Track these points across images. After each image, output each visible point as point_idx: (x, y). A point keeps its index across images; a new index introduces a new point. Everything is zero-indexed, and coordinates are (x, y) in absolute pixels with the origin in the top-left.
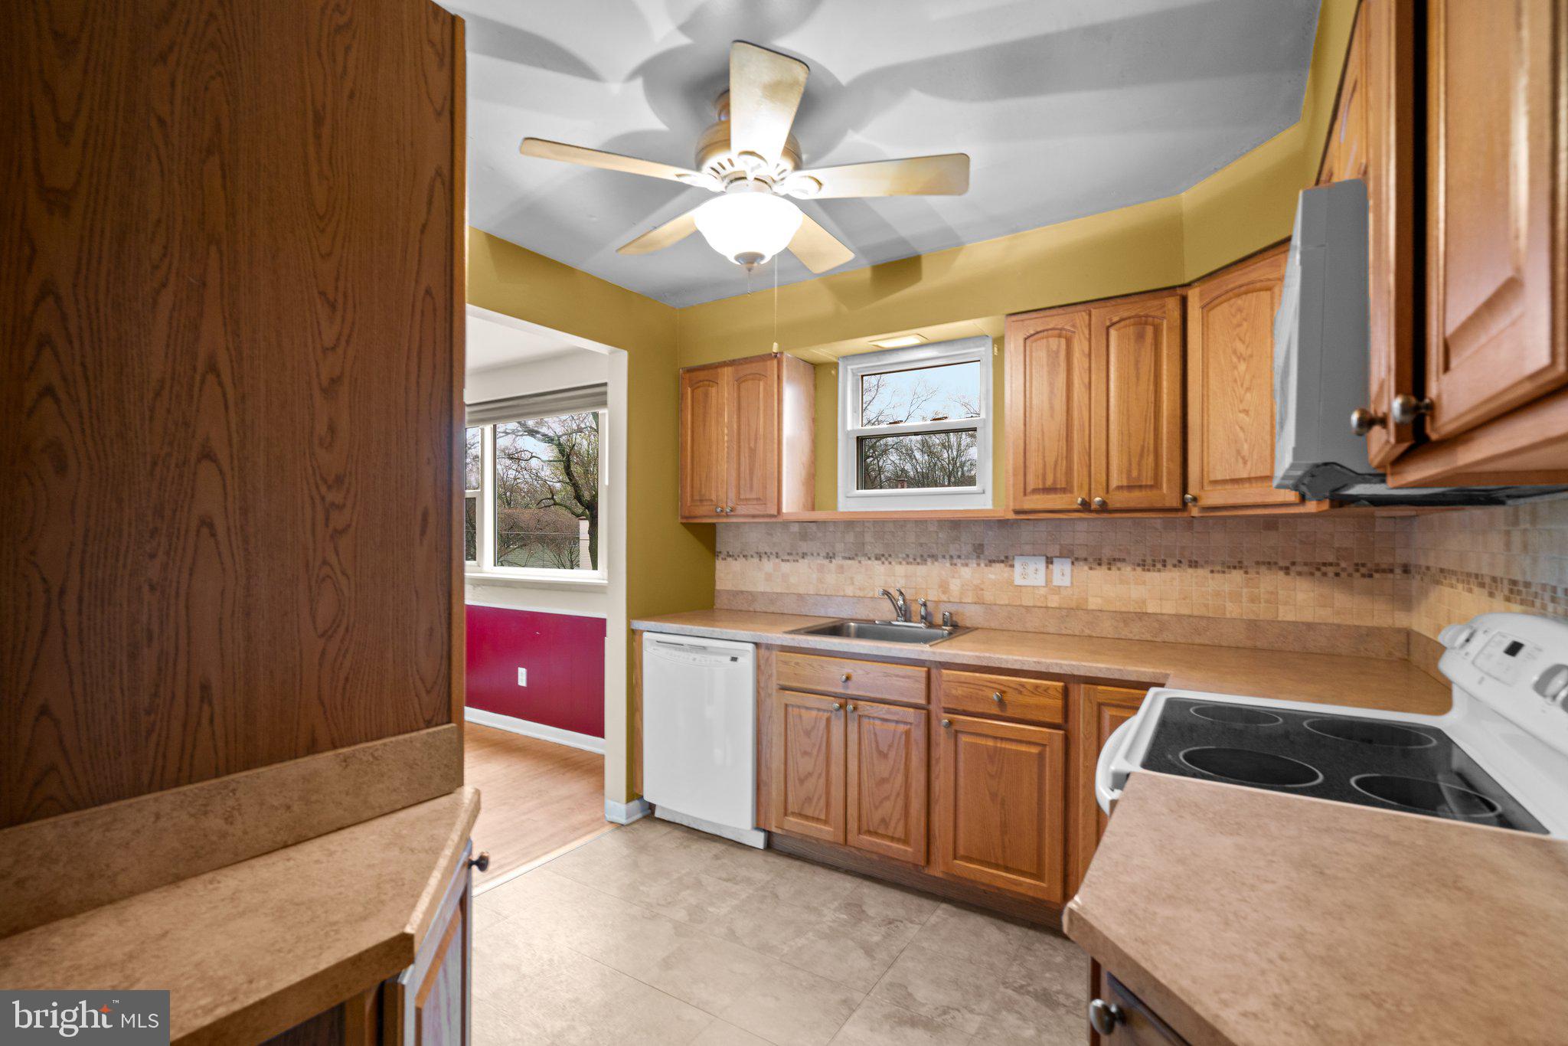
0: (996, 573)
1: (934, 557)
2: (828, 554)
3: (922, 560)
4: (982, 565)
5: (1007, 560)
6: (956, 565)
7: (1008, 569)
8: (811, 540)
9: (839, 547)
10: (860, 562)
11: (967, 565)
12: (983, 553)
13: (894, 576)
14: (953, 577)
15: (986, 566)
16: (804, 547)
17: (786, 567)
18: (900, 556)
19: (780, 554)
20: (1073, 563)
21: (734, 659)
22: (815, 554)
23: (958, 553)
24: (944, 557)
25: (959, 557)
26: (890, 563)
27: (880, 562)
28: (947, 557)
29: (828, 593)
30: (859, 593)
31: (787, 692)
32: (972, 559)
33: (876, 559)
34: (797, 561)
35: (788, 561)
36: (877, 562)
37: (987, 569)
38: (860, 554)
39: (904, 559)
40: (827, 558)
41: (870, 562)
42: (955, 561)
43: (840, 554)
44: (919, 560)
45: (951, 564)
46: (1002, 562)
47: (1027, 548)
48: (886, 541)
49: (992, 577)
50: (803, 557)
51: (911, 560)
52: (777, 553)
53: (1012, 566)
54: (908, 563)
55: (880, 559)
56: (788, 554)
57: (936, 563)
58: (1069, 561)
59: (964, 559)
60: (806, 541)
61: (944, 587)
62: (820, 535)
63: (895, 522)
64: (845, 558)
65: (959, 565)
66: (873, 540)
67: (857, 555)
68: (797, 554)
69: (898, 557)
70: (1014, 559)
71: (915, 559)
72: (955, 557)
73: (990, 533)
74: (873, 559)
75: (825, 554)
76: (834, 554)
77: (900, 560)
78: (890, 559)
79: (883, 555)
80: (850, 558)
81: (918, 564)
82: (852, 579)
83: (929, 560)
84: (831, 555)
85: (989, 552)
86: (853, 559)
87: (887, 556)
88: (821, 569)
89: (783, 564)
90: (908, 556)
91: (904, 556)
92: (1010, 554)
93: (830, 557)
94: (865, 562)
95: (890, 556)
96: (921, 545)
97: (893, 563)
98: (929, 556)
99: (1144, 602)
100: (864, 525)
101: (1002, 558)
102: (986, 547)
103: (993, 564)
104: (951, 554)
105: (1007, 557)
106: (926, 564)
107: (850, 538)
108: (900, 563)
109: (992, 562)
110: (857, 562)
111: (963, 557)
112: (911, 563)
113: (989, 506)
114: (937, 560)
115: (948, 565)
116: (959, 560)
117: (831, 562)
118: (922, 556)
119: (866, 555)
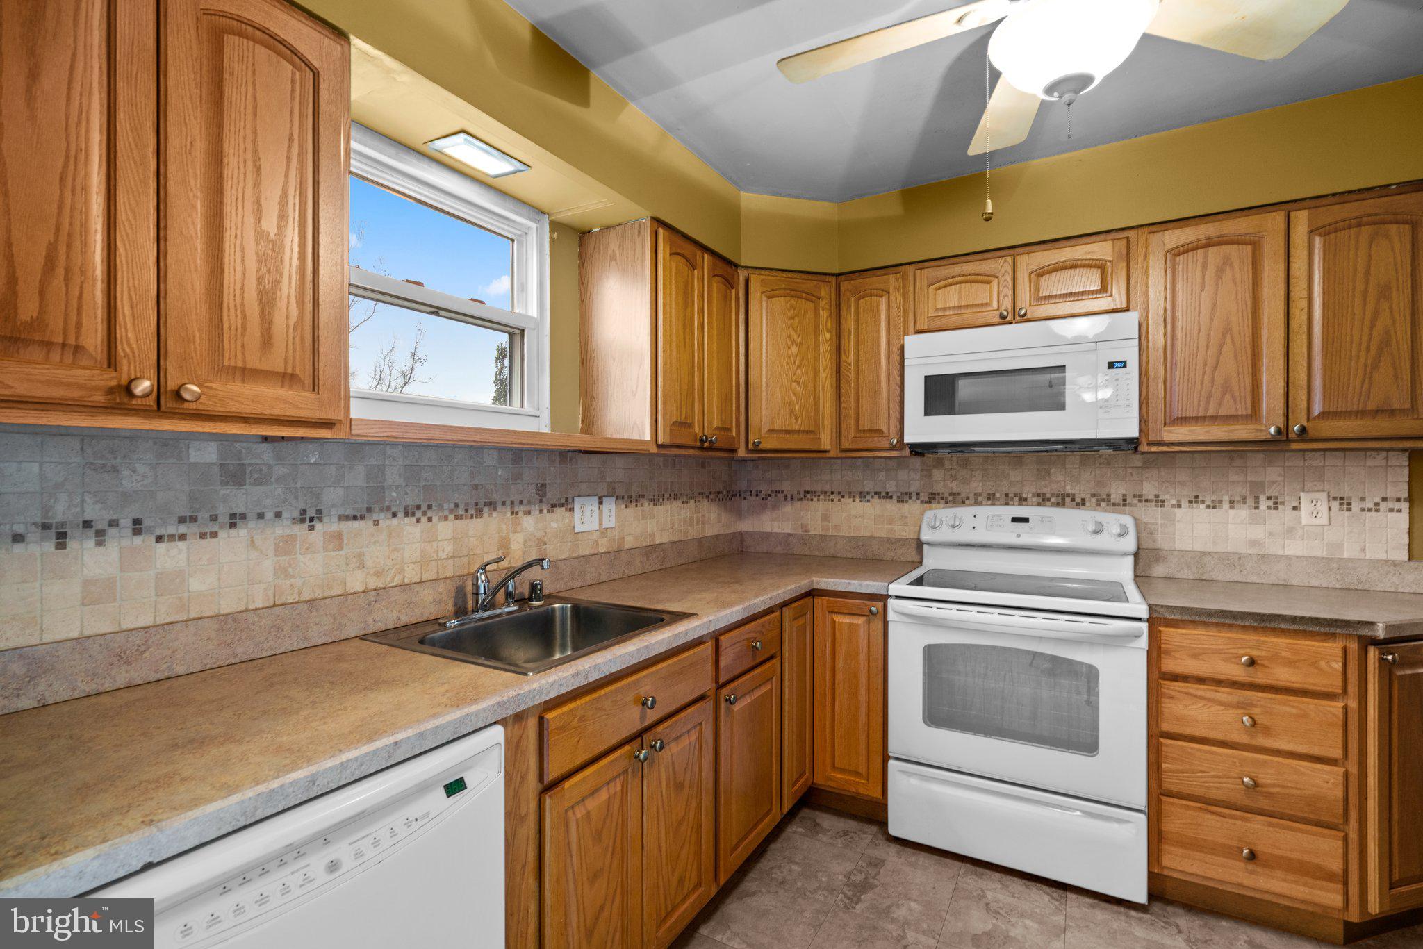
0: (556, 520)
1: (492, 505)
2: (304, 512)
3: (476, 511)
4: (545, 511)
5: (566, 503)
6: (517, 514)
7: (568, 514)
8: (258, 482)
9: (332, 495)
10: (376, 523)
11: (529, 513)
12: (545, 495)
13: (436, 540)
14: (515, 532)
15: (548, 512)
16: (239, 499)
17: (170, 556)
18: (446, 506)
19: (147, 523)
21: (455, 787)
22: (269, 515)
23: (520, 497)
24: (504, 503)
25: (521, 502)
26: (430, 519)
27: (414, 519)
28: (508, 503)
29: (306, 596)
30: (374, 583)
31: (567, 784)
32: (535, 504)
33: (407, 514)
34: (214, 535)
35: (183, 537)
36: (407, 520)
37: (548, 516)
38: (376, 507)
39: (451, 511)
40: (303, 521)
41: (395, 521)
42: (516, 509)
43: (333, 511)
44: (472, 511)
45: (512, 514)
46: (563, 505)
47: (584, 487)
48: (423, 483)
49: (554, 525)
50: (233, 525)
51: (461, 512)
52: (137, 522)
53: (572, 510)
54: (456, 518)
55: (413, 514)
56: (182, 520)
57: (495, 514)
58: (614, 499)
59: (526, 505)
60: (240, 484)
61: (504, 544)
62: (280, 470)
63: (439, 447)
64: (344, 518)
65: (521, 514)
66: (401, 482)
67: (369, 510)
68: (214, 518)
69: (441, 507)
70: (573, 501)
71: (467, 510)
72: (517, 503)
73: (552, 469)
74: (401, 514)
75: (297, 514)
76: (319, 512)
77: (446, 513)
78: (429, 513)
79: (419, 507)
80: (355, 518)
81: (472, 517)
82: (360, 556)
83: (486, 510)
84: (311, 512)
85: (552, 494)
86: (362, 518)
87: (424, 507)
88: (285, 547)
89: (161, 547)
90: (457, 505)
91: (452, 506)
92: (570, 496)
93: (308, 519)
94: (386, 522)
95: (430, 507)
96: (476, 487)
97: (435, 519)
98: (485, 504)
100: (385, 453)
101: (563, 501)
102: (548, 487)
103: (555, 509)
104: (512, 499)
105: (567, 499)
106: (481, 516)
107: (358, 477)
108: (446, 518)
109: (554, 506)
110: (370, 523)
111: (525, 502)
112: (462, 517)
113: (546, 429)
114: (495, 509)
115: (509, 514)
116: (521, 507)
117: (311, 528)
118: (476, 504)
119: (388, 509)
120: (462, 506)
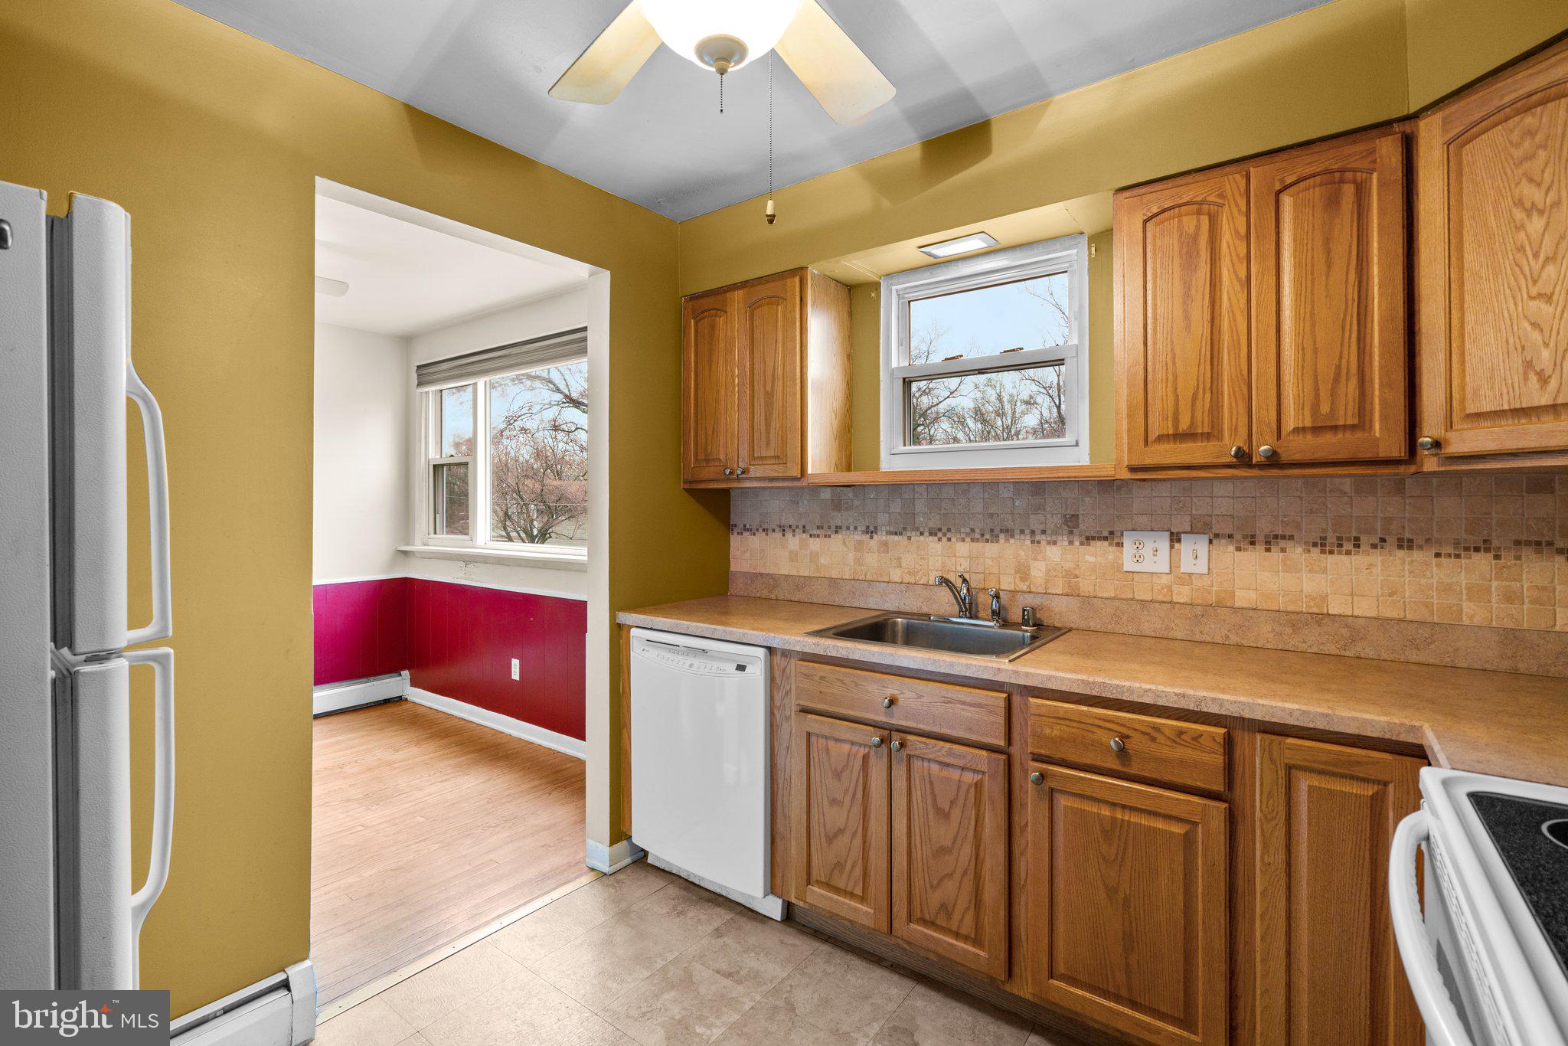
0: (1096, 555)
1: (1009, 533)
2: (868, 527)
3: (992, 536)
4: (1077, 543)
5: (1112, 537)
6: (1039, 542)
7: (1114, 549)
8: (847, 509)
9: (883, 518)
10: (909, 538)
11: (1055, 543)
12: (1077, 526)
13: (955, 556)
14: (1036, 559)
15: (1082, 544)
16: (838, 518)
17: (815, 544)
18: (963, 530)
19: (807, 528)
20: (1211, 542)
21: (741, 668)
22: (852, 528)
23: (1042, 527)
24: (1022, 532)
25: (1044, 532)
26: (949, 540)
27: (936, 538)
28: (1027, 531)
29: (869, 578)
30: (907, 579)
31: (810, 716)
32: (1062, 535)
33: (931, 534)
34: (830, 536)
35: (818, 536)
36: (931, 538)
37: (1082, 549)
38: (909, 527)
39: (967, 534)
40: (867, 532)
41: (922, 538)
42: (1038, 538)
43: (883, 528)
44: (987, 536)
45: (1033, 542)
46: (1106, 539)
47: (1142, 520)
48: (943, 511)
49: (1091, 559)
50: (837, 532)
51: (977, 536)
52: (804, 527)
53: (1120, 545)
54: (973, 540)
55: (936, 535)
56: (818, 528)
57: (1012, 541)
58: (1205, 538)
59: (1051, 535)
60: (839, 510)
61: (1023, 572)
62: (857, 503)
63: (955, 484)
64: (890, 533)
65: (1043, 543)
66: (926, 510)
67: (905, 529)
68: (829, 528)
69: (958, 531)
70: (1122, 535)
71: (982, 535)
72: (1038, 532)
73: (1087, 499)
74: (926, 534)
75: (864, 528)
76: (876, 528)
77: (963, 536)
78: (949, 535)
79: (940, 530)
80: (896, 534)
81: (987, 541)
82: (899, 559)
83: (1002, 536)
84: (871, 528)
85: (1086, 525)
86: (901, 534)
87: (944, 530)
88: (859, 547)
89: (812, 540)
90: (973, 530)
91: (968, 530)
92: (1117, 528)
93: (871, 532)
94: (916, 538)
95: (949, 530)
96: (991, 516)
97: (953, 540)
98: (1002, 531)
99: (1325, 598)
100: (914, 490)
101: (1105, 534)
102: (1081, 517)
103: (1092, 542)
104: (1032, 527)
105: (1112, 533)
106: (997, 541)
107: (896, 507)
108: (963, 540)
109: (1089, 539)
110: (906, 538)
111: (1049, 532)
112: (978, 540)
113: (1085, 461)
114: (1012, 536)
115: (1028, 542)
116: (1044, 537)
117: (872, 537)
118: (992, 531)
119: (917, 529)
120: (977, 531)
